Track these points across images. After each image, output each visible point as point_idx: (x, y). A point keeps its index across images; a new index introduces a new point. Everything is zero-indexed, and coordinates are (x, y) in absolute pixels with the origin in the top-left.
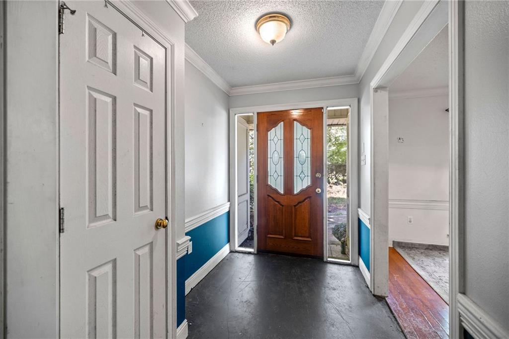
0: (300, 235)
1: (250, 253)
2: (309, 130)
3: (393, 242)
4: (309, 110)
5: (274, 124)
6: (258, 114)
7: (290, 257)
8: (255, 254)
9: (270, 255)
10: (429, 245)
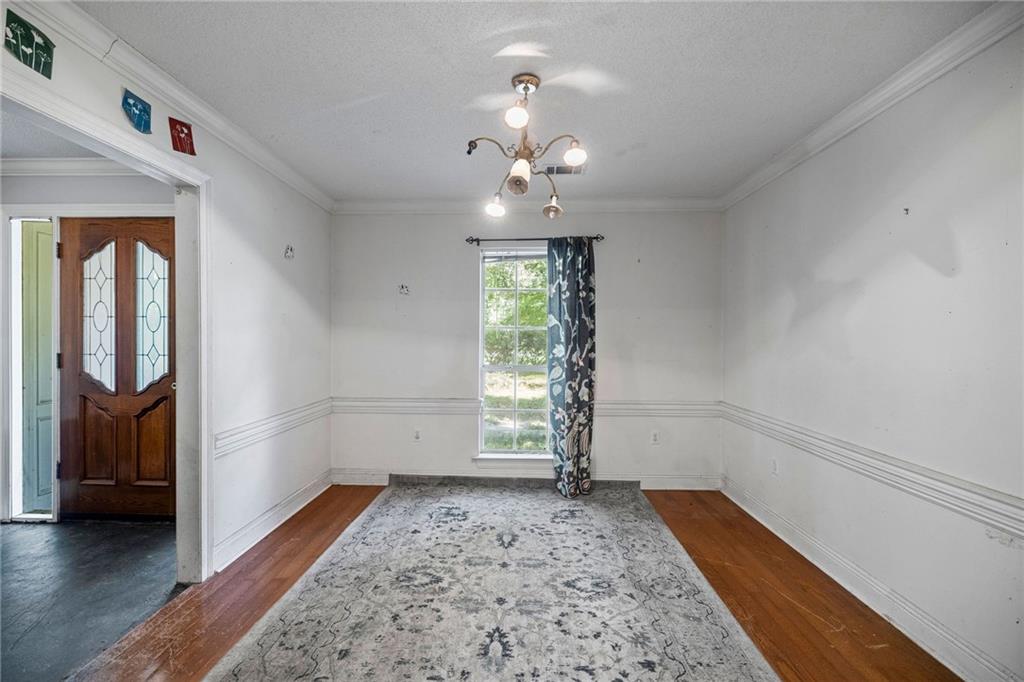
0: (148, 475)
1: (43, 522)
2: (166, 262)
3: (390, 475)
4: (163, 221)
5: (95, 246)
6: (62, 220)
7: (128, 523)
8: (53, 523)
9: (88, 522)
10: (444, 478)
